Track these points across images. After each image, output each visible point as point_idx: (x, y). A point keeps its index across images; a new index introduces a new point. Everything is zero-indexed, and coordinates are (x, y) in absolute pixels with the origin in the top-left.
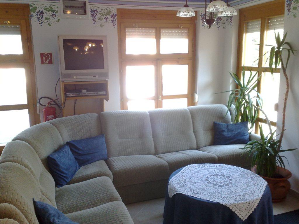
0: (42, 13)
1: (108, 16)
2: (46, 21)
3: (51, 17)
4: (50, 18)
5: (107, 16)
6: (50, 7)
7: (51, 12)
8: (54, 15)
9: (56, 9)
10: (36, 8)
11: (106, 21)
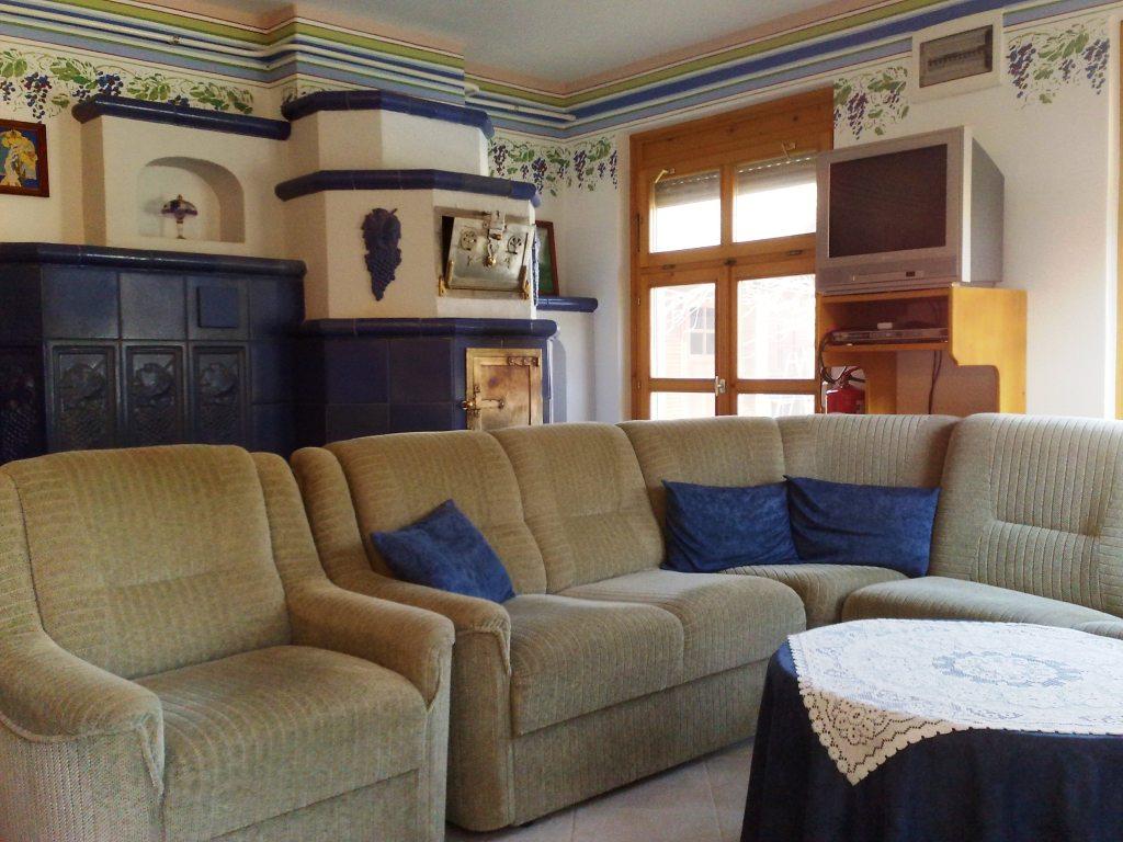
0: (863, 100)
1: (1073, 56)
2: (872, 121)
3: (886, 108)
4: (881, 111)
5: (1068, 59)
6: (885, 76)
7: (886, 93)
8: (894, 98)
9: (901, 78)
10: (848, 90)
11: (1065, 78)
